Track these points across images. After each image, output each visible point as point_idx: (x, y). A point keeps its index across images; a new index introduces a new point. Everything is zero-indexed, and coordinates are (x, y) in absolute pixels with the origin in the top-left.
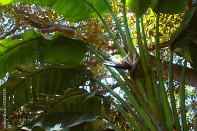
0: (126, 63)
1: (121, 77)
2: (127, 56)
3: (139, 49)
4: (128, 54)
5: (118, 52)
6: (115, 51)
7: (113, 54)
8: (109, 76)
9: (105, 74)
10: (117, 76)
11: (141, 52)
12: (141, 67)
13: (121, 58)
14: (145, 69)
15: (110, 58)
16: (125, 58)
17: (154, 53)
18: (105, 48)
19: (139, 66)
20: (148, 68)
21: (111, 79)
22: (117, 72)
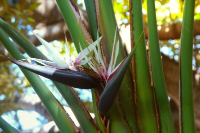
0: (87, 69)
1: (69, 111)
2: (92, 46)
3: (132, 29)
4: (97, 42)
5: (68, 33)
6: (56, 29)
7: (49, 38)
8: (28, 107)
9: (17, 99)
10: (56, 107)
11: (136, 41)
12: (132, 85)
13: (75, 52)
14: (144, 94)
15: (40, 48)
16: (85, 53)
17: (174, 49)
18: (25, 17)
19: (125, 82)
20: (153, 89)
21: (35, 115)
22: (58, 95)
